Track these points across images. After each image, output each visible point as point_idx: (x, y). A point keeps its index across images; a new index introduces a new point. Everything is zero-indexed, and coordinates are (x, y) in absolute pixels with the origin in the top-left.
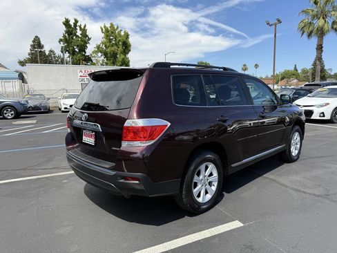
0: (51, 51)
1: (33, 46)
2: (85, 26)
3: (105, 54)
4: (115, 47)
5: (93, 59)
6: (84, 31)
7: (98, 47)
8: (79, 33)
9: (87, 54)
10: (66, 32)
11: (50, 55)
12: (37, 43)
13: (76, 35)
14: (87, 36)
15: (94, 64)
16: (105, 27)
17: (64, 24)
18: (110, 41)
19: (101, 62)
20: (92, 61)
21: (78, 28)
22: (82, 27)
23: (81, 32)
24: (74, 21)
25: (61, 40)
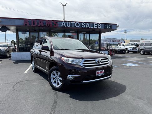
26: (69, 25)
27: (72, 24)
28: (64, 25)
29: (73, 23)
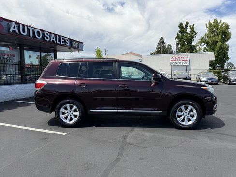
0: (169, 45)
1: (159, 44)
2: (194, 26)
3: (207, 43)
4: (216, 37)
5: (197, 47)
6: (192, 29)
7: (202, 39)
8: (188, 31)
9: (192, 45)
10: (180, 32)
11: (168, 48)
12: (162, 41)
13: (186, 32)
14: (194, 32)
15: (197, 52)
16: (210, 23)
17: (179, 27)
18: (213, 32)
19: (202, 49)
20: (196, 49)
21: (188, 27)
22: (192, 26)
23: (190, 30)
24: (186, 24)
25: (176, 38)
26: (24, 32)
27: (29, 30)
28: (14, 29)
29: (31, 29)
